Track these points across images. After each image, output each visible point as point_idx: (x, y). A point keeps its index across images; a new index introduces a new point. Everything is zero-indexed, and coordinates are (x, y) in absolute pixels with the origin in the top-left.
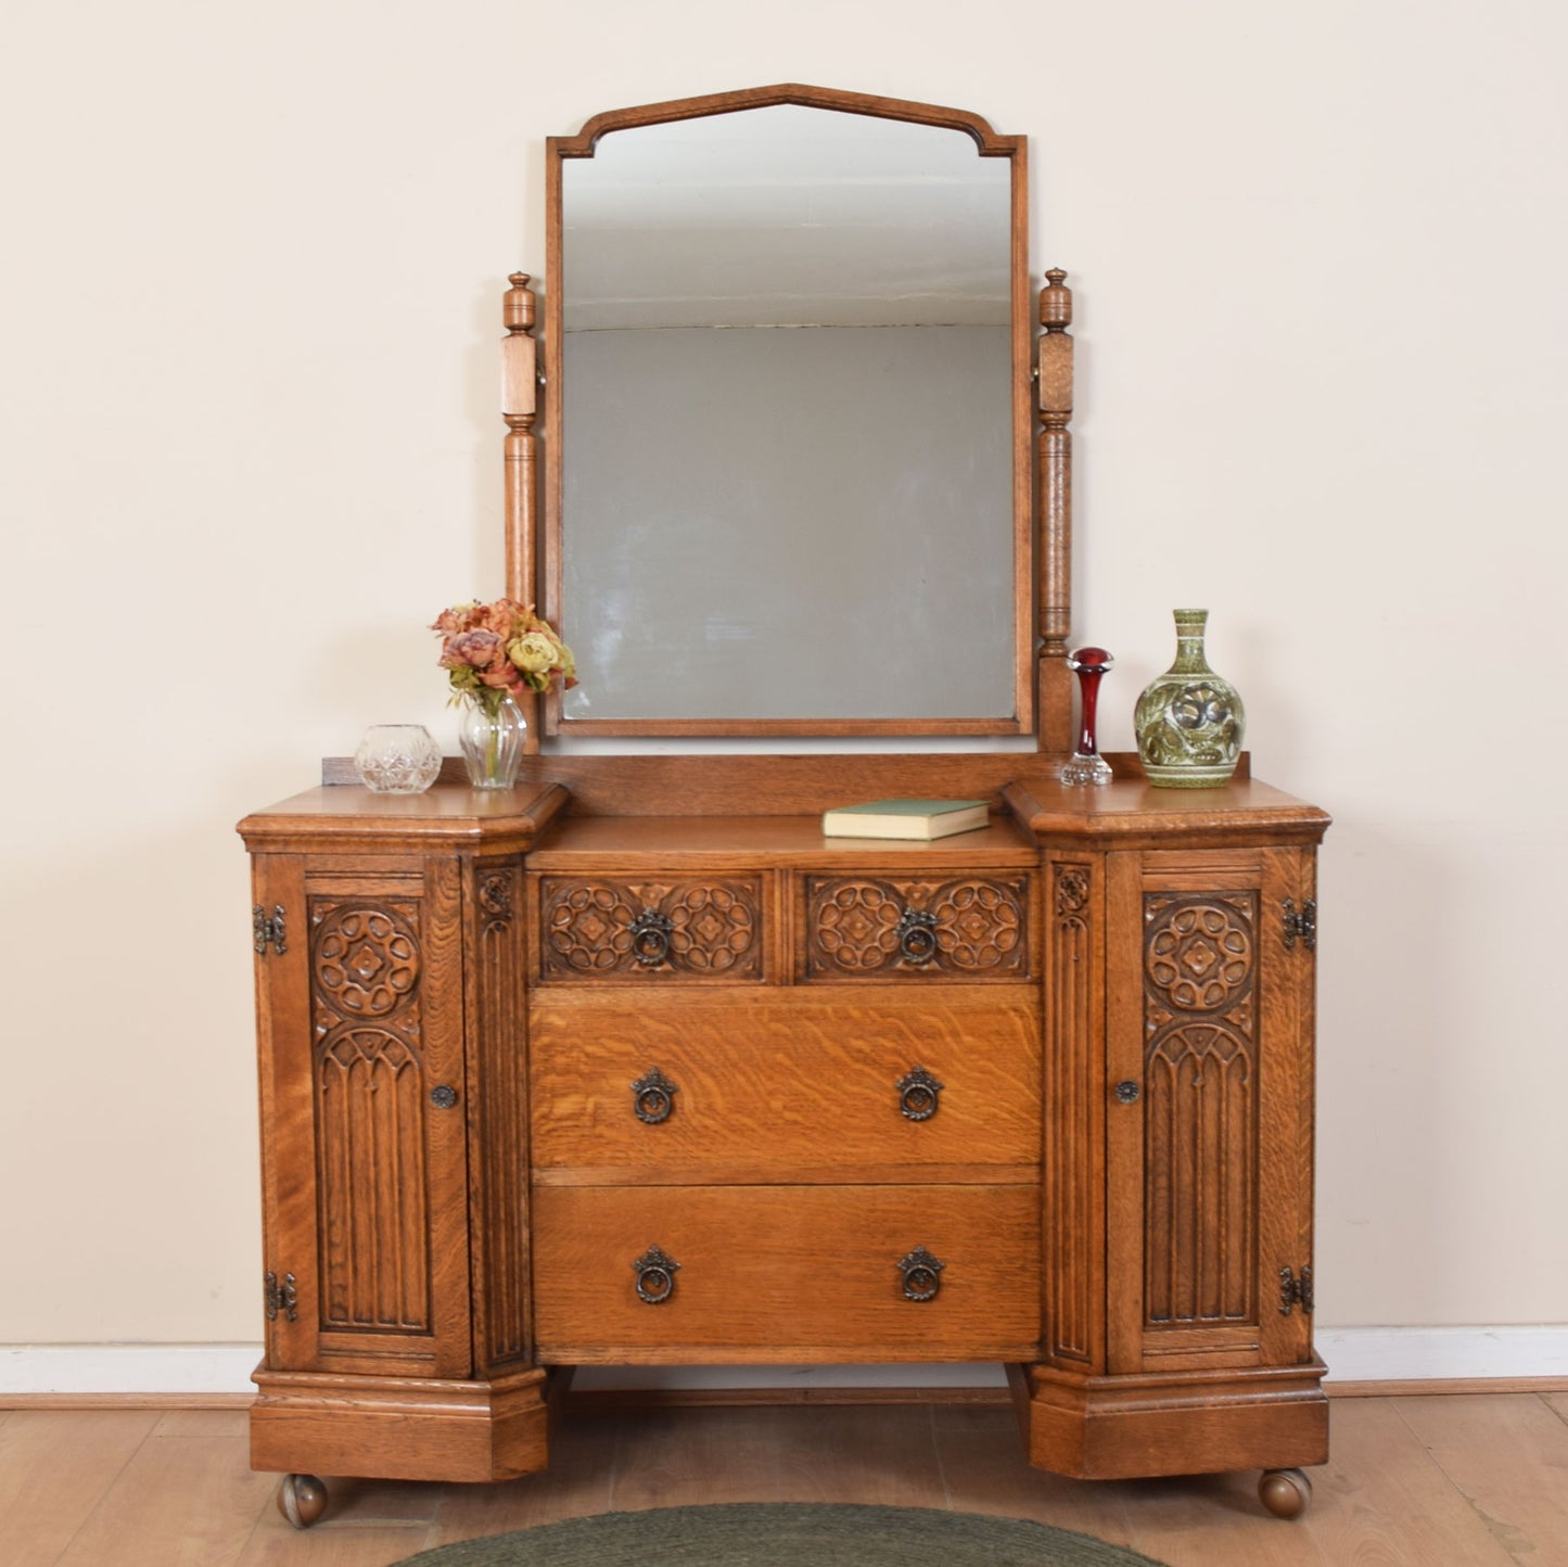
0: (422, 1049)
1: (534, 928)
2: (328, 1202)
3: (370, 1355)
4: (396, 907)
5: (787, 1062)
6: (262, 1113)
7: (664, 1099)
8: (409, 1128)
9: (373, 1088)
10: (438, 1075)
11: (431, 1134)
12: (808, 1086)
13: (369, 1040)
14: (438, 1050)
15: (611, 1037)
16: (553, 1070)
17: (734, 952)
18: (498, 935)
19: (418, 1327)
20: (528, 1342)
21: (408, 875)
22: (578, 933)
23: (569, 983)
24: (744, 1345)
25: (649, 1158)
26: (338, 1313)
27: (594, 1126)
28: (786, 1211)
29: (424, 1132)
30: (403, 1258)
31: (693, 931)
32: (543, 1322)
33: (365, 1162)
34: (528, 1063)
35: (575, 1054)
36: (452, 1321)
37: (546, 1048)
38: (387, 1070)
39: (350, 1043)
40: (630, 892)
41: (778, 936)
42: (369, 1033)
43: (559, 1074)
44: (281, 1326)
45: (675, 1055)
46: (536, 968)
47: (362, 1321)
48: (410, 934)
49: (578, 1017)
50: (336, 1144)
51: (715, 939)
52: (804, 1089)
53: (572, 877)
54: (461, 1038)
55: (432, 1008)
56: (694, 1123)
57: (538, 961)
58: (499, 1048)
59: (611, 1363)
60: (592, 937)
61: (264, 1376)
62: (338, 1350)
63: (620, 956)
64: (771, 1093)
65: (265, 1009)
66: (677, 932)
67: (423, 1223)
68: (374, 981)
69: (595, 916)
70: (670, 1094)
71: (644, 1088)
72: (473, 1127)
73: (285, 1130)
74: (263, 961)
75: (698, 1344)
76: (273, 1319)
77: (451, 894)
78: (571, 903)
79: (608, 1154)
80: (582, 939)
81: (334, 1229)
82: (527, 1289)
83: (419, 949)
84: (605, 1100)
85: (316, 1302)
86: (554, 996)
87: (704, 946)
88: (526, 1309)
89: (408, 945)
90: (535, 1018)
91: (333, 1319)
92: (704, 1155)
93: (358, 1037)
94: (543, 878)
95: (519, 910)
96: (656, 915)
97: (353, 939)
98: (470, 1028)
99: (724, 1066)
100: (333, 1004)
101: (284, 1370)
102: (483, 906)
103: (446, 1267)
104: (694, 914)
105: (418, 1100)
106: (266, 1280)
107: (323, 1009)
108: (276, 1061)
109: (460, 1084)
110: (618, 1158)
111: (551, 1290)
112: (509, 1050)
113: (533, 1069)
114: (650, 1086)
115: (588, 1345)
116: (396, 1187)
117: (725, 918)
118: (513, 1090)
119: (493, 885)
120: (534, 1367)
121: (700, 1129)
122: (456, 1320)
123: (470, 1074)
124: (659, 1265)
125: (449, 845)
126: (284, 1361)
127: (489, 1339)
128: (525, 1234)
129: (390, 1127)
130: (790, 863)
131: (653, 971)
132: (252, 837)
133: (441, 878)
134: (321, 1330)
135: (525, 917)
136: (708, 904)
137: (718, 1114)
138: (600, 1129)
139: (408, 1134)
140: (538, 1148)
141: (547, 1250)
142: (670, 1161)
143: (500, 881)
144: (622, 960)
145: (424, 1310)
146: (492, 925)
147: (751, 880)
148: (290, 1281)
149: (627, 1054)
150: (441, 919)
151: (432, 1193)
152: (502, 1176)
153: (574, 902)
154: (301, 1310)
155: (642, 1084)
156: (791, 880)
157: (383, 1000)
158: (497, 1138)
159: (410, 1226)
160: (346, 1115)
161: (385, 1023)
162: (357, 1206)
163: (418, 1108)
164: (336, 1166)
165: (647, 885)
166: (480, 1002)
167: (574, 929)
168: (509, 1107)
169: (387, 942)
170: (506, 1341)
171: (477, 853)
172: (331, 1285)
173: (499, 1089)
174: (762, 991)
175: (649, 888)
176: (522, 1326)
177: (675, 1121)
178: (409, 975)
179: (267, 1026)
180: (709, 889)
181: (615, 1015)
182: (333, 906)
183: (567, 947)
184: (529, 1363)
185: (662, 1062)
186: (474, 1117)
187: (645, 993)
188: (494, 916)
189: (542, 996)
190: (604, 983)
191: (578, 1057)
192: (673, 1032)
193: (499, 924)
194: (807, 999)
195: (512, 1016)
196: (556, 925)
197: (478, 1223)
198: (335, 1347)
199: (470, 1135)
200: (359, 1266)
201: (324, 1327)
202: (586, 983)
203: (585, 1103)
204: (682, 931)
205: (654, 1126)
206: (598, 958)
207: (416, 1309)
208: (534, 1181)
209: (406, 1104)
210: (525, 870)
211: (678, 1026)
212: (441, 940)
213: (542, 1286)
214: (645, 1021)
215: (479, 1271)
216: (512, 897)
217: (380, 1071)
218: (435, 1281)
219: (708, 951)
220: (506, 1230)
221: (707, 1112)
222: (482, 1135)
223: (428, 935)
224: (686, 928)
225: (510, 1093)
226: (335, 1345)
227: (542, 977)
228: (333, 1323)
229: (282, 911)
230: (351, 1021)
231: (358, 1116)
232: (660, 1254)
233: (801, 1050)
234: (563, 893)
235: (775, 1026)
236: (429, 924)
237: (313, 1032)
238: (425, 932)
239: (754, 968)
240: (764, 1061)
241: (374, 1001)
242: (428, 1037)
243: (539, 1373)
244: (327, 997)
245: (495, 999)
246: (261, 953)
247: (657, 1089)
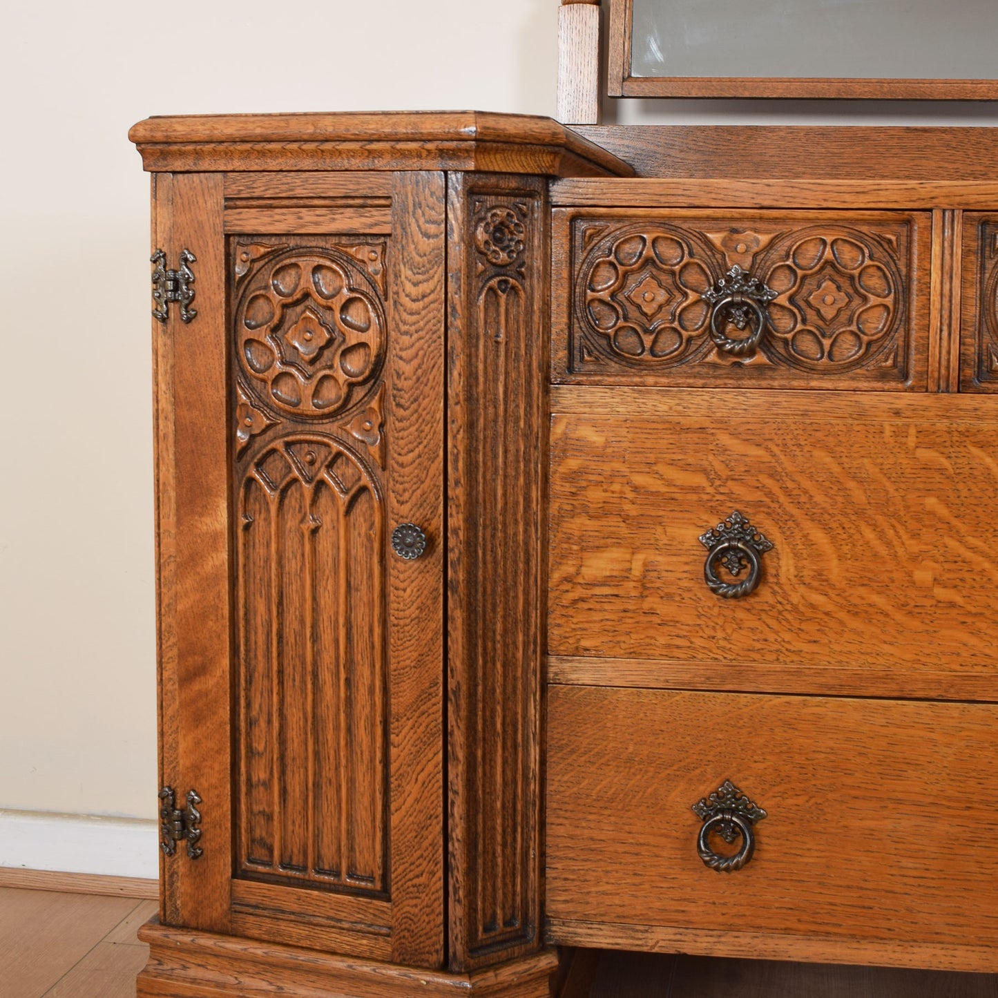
0: (384, 468)
1: (560, 294)
2: (247, 690)
3: (300, 918)
4: (352, 251)
5: (943, 511)
6: (159, 555)
7: (750, 561)
8: (364, 588)
9: (312, 525)
10: (405, 510)
11: (392, 598)
12: (973, 549)
13: (309, 453)
14: (407, 470)
15: (672, 463)
16: (585, 510)
17: (865, 339)
18: (503, 298)
19: (370, 885)
20: (534, 913)
21: (369, 202)
22: (627, 304)
23: (611, 379)
24: (857, 937)
25: (723, 649)
26: (260, 853)
27: (642, 597)
28: (931, 740)
29: (384, 595)
30: (351, 781)
31: (802, 304)
32: (558, 884)
33: (301, 634)
34: (545, 496)
35: (616, 487)
36: (416, 881)
37: (572, 476)
38: (333, 497)
39: (282, 456)
40: (708, 243)
41: (935, 313)
42: (310, 442)
43: (591, 517)
44: (181, 864)
45: (769, 494)
46: (559, 356)
47: (292, 868)
48: (372, 293)
49: (623, 431)
50: (261, 606)
51: (837, 316)
52: (968, 555)
53: (620, 218)
54: (441, 453)
55: (398, 405)
56: (795, 599)
57: (564, 343)
58: (501, 472)
59: (656, 950)
60: (645, 310)
61: (157, 934)
62: (256, 907)
63: (690, 339)
64: (915, 559)
65: (165, 404)
66: (775, 305)
67: (379, 731)
68: (318, 365)
69: (653, 277)
70: (760, 554)
71: (720, 542)
72: (455, 591)
73: (189, 583)
74: (165, 332)
75: (787, 931)
76: (170, 854)
77: (432, 229)
78: (616, 257)
79: (662, 640)
80: (633, 313)
81: (256, 731)
82: (534, 835)
83: (382, 314)
84: (661, 560)
85: (228, 835)
86: (588, 398)
87: (818, 328)
88: (533, 864)
89: (367, 310)
90: (558, 430)
91: (250, 861)
92: (807, 648)
93: (294, 448)
94: (574, 219)
95: (538, 264)
96: (746, 277)
97: (290, 300)
98: (455, 437)
99: (845, 515)
100: (259, 398)
101: (184, 927)
102: (481, 253)
103: (410, 800)
104: (804, 277)
105: (376, 545)
106: (162, 797)
107: (244, 404)
108: (179, 481)
109: (438, 522)
110: (678, 647)
111: (571, 837)
112: (517, 478)
113: (553, 509)
114: (729, 540)
115: (622, 921)
116: (343, 676)
117: (853, 285)
118: (521, 538)
119: (498, 220)
120: (543, 949)
121: (802, 608)
122: (422, 880)
123: (452, 510)
124: (733, 812)
125: (429, 151)
126: (185, 914)
127: (471, 909)
128: (534, 753)
129: (337, 584)
130: (958, 199)
131: (739, 365)
132: (149, 147)
133: (418, 205)
134: (234, 875)
135: (546, 275)
136: (827, 262)
137: (833, 587)
138: (650, 602)
139: (361, 596)
140: (559, 625)
141: (566, 778)
142: (756, 656)
143: (508, 214)
144: (693, 348)
145: (379, 861)
146: (494, 282)
147: (896, 228)
148: (192, 801)
149: (695, 490)
150: (413, 267)
151: (393, 688)
152: (499, 665)
153: (622, 255)
154: (208, 845)
155: (716, 536)
156: (958, 228)
157: (331, 393)
158: (494, 611)
159: (362, 734)
160: (274, 565)
161: (331, 427)
162: (288, 699)
163: (376, 559)
164: (261, 639)
165: (734, 231)
166: (470, 398)
167: (620, 297)
168: (515, 562)
169: (337, 304)
170: (499, 911)
171: (471, 166)
172: (250, 810)
173: (499, 534)
174: (908, 399)
175: (736, 236)
176: (525, 890)
177: (766, 594)
178: (369, 355)
179: (168, 428)
180: (829, 239)
181: (678, 429)
182: (262, 250)
183: (609, 323)
184: (534, 943)
185: (748, 504)
186: (458, 575)
187: (724, 396)
188: (500, 268)
189: (568, 397)
190: (664, 380)
191: (621, 492)
192: (767, 457)
193: (506, 282)
194: (976, 413)
195: (522, 424)
196: (593, 290)
197: (458, 737)
198: (253, 902)
199: (450, 604)
200: (289, 788)
201: (238, 872)
202: (637, 379)
203: (630, 561)
204: (787, 304)
205: (732, 602)
206: (655, 342)
207: (368, 857)
208: (551, 675)
209: (359, 551)
210: (548, 204)
211: (775, 449)
212: (414, 301)
213: (558, 831)
214: (724, 439)
215: (458, 810)
216: (528, 242)
217: (324, 500)
218: (394, 820)
219: (824, 336)
220: (504, 748)
221: (816, 584)
222: (469, 604)
223: (397, 293)
224: (791, 299)
225: (516, 541)
226: (253, 900)
227: (570, 369)
228: (253, 866)
229: (191, 258)
230: (285, 424)
231: (292, 566)
232: (736, 795)
233: (964, 493)
234: (606, 244)
235: (924, 454)
236: (397, 276)
237: (231, 439)
238: (392, 288)
239: (895, 365)
240: (907, 507)
241: (316, 394)
242: (392, 453)
243: (548, 961)
244: (253, 389)
245: (496, 394)
246: (162, 319)
247: (740, 545)
